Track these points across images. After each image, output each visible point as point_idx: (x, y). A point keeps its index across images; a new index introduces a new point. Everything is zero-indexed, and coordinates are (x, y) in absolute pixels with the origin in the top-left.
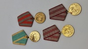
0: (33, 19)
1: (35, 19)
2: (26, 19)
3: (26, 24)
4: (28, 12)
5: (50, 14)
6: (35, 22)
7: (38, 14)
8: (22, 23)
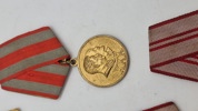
0: (67, 61)
1: (80, 63)
2: (34, 60)
3: (35, 86)
4: (47, 28)
5: (154, 46)
6: (76, 78)
7: (95, 43)
8: (18, 76)
